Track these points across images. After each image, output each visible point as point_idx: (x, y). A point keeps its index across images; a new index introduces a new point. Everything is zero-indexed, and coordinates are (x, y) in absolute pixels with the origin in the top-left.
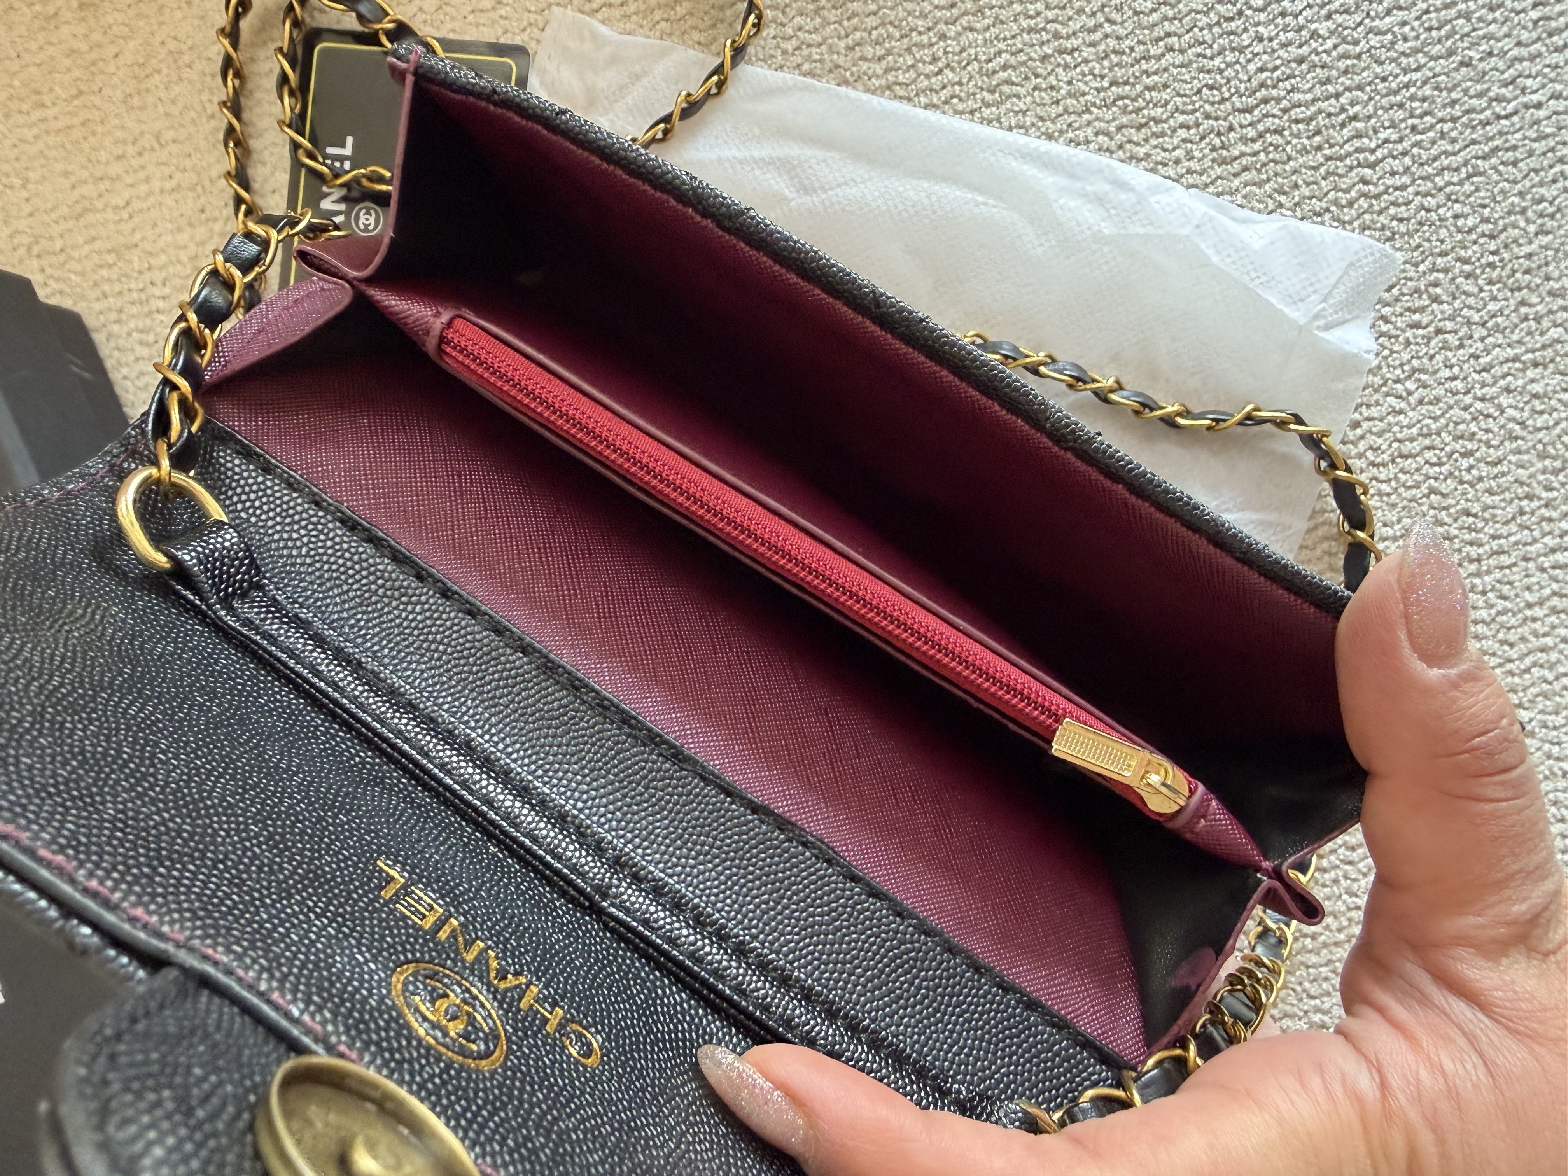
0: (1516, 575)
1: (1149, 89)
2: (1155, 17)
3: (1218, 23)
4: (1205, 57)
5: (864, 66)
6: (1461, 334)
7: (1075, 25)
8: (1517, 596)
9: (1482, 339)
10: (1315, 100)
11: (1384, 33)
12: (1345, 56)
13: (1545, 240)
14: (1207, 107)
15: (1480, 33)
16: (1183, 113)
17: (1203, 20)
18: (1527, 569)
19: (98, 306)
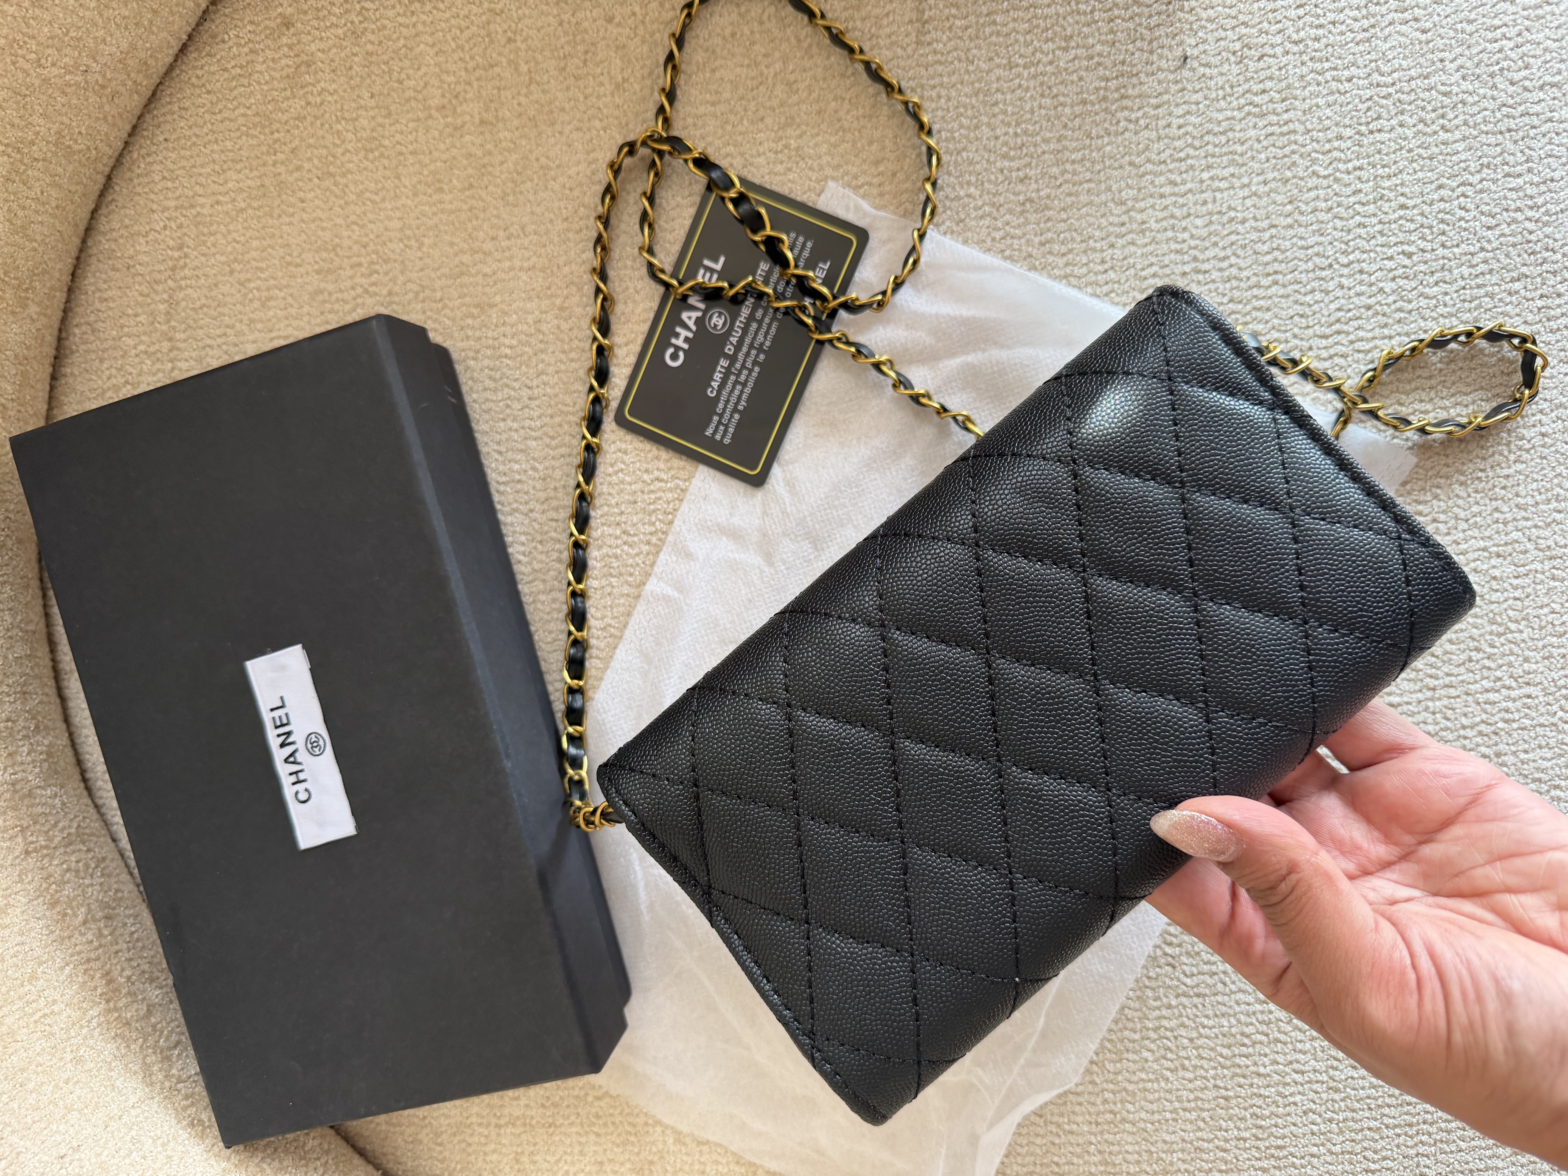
0: (1458, 704)
1: (1255, 309)
2: (1268, 258)
3: (1313, 270)
4: (1300, 293)
5: (1051, 259)
6: (1449, 525)
7: (1210, 253)
8: (1456, 719)
9: (1464, 531)
10: (1374, 338)
11: (1431, 298)
12: (1400, 310)
13: (1520, 467)
14: (1296, 330)
15: (1499, 310)
16: (1279, 331)
17: (1303, 266)
18: (1466, 701)
19: (460, 345)
